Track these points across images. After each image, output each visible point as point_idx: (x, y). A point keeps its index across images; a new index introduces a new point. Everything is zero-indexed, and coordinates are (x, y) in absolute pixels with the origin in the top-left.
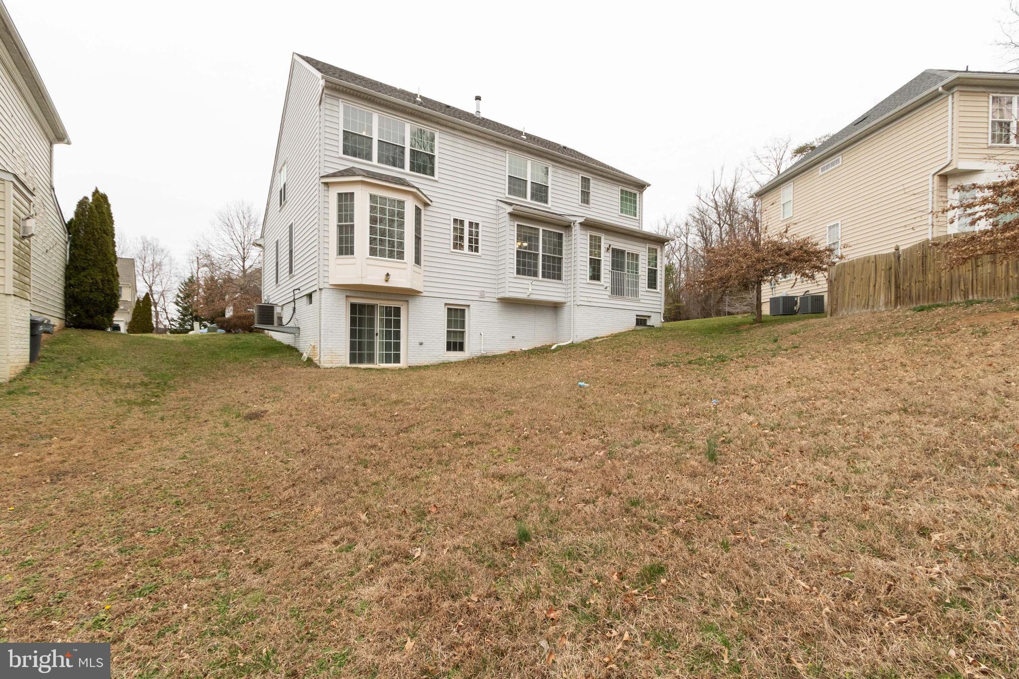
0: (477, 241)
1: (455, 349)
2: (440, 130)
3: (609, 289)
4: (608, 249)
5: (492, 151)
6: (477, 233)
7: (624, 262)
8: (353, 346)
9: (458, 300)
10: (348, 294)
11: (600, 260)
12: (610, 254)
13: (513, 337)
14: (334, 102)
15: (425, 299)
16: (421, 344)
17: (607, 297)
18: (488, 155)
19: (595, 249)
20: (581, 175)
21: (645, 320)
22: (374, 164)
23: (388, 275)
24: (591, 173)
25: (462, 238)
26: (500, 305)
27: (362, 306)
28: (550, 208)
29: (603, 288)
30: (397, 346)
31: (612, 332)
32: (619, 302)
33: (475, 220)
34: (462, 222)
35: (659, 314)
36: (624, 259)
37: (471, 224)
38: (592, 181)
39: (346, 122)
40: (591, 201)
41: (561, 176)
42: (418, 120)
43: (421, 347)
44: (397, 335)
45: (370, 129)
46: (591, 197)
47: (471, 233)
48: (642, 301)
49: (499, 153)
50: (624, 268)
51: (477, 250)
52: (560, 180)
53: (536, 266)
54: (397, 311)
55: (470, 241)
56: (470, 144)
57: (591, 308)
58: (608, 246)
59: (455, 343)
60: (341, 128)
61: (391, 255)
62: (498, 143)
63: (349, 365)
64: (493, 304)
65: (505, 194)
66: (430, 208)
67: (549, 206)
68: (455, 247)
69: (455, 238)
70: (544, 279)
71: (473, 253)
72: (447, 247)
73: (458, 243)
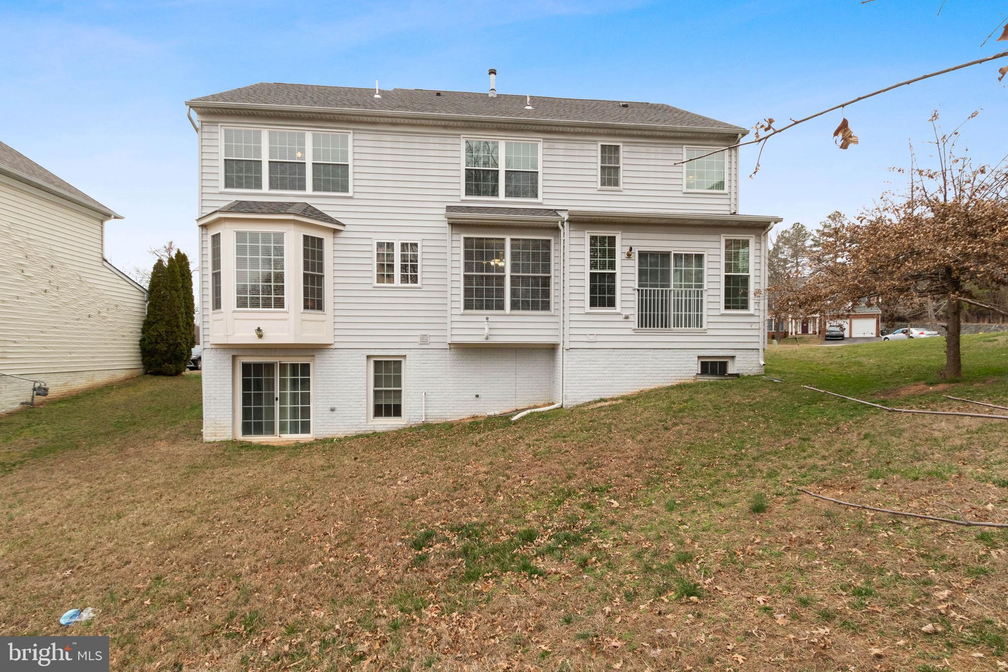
0: (414, 268)
1: (388, 414)
2: (353, 129)
3: (634, 318)
4: (629, 255)
5: (437, 140)
6: (416, 256)
7: (669, 271)
8: (246, 413)
9: (387, 350)
10: (235, 353)
11: (614, 274)
12: (635, 262)
13: (477, 396)
14: (213, 129)
15: (336, 352)
16: (333, 410)
17: (630, 332)
18: (432, 146)
19: (604, 257)
20: (600, 144)
21: (724, 365)
22: (265, 193)
23: (259, 330)
24: (620, 135)
25: (391, 267)
26: (453, 352)
27: (258, 366)
28: (541, 204)
29: (621, 318)
30: (306, 412)
31: (642, 388)
32: (656, 338)
33: (409, 239)
34: (390, 246)
35: (755, 352)
36: (669, 266)
37: (404, 246)
38: (621, 149)
39: (228, 149)
40: (621, 180)
41: (561, 152)
42: (322, 125)
43: (334, 414)
44: (306, 399)
45: (258, 150)
46: (622, 173)
47: (404, 258)
48: (710, 332)
49: (449, 141)
50: (669, 281)
51: (415, 279)
52: (561, 159)
53: (501, 292)
54: (306, 368)
55: (404, 268)
56: (401, 138)
57: (594, 352)
58: (627, 250)
59: (388, 407)
60: (222, 157)
61: (267, 304)
62: (445, 127)
63: (240, 437)
64: (444, 352)
65: (459, 195)
66: (342, 235)
67: (540, 200)
68: (380, 279)
69: (381, 266)
70: (515, 312)
71: (410, 285)
72: (368, 281)
73: (385, 272)
